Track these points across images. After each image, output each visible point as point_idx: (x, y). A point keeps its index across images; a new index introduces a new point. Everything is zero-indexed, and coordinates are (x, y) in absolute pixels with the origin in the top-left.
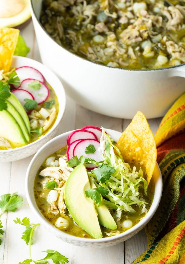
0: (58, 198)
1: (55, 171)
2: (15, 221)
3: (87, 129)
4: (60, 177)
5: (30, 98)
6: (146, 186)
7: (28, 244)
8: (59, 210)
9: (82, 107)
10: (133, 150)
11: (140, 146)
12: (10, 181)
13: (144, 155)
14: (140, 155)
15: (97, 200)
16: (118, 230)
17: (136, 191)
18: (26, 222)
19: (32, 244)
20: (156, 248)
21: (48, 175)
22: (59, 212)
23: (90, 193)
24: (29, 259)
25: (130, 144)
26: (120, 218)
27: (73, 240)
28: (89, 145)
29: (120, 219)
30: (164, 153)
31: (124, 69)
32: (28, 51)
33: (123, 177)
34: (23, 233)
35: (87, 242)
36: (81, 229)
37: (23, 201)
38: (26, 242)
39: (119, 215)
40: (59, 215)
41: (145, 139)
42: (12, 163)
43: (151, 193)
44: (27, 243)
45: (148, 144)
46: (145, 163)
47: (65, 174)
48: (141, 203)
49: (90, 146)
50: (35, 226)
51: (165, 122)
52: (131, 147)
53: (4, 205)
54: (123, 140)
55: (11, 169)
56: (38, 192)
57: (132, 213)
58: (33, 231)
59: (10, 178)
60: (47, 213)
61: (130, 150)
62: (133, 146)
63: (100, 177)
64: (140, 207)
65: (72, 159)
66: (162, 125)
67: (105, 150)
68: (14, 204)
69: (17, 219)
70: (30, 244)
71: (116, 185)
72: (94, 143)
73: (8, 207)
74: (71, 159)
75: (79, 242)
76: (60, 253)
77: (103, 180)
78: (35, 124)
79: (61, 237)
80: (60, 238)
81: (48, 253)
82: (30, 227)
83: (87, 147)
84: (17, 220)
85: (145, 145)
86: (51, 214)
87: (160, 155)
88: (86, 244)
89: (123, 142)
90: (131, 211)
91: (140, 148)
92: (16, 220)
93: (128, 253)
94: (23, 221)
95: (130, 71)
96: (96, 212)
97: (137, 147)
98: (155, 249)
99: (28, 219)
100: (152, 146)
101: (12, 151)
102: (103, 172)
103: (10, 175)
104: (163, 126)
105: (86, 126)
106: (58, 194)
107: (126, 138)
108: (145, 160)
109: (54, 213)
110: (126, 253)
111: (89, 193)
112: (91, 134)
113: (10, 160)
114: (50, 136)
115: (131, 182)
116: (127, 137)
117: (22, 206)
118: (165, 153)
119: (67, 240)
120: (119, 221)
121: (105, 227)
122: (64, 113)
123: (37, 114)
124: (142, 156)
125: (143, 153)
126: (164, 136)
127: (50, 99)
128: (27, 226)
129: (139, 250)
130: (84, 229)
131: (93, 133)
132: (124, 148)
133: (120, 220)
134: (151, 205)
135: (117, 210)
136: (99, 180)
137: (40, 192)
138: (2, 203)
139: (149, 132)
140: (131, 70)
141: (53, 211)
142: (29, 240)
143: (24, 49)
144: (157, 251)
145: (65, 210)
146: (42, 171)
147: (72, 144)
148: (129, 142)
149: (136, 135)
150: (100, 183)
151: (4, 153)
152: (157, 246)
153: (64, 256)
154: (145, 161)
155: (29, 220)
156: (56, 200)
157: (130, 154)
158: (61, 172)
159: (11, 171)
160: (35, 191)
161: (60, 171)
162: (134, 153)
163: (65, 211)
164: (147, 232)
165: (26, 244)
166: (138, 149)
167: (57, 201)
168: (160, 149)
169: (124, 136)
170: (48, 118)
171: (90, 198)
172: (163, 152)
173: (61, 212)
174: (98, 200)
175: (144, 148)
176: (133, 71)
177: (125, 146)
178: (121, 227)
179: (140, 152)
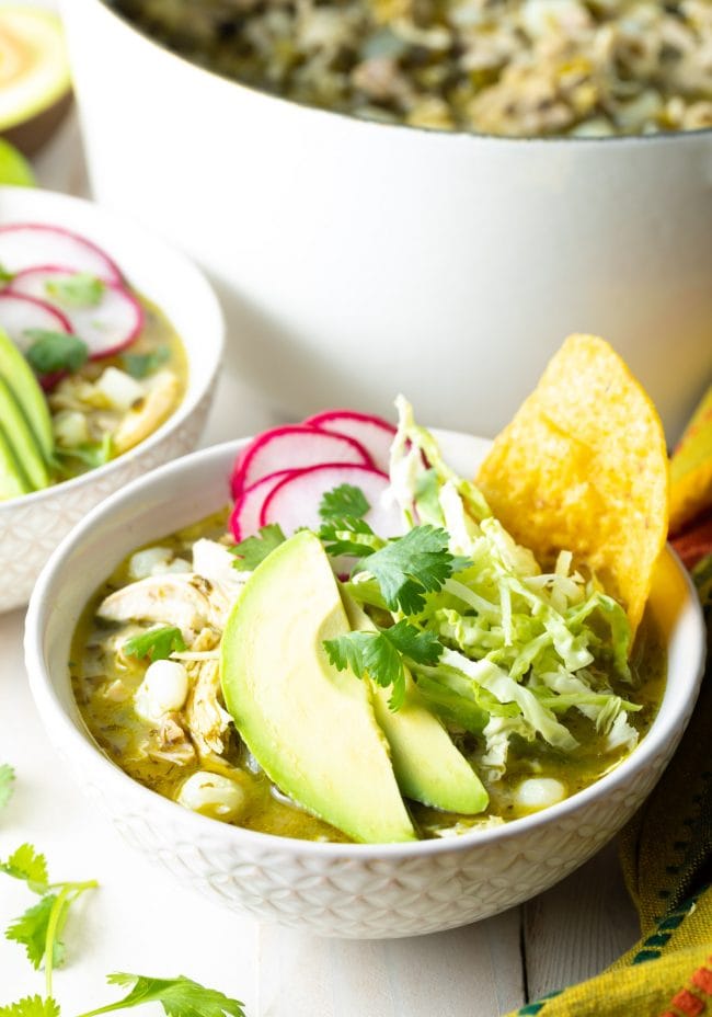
0: (189, 695)
1: (171, 589)
3: (328, 426)
4: (197, 614)
5: (51, 325)
6: (621, 639)
7: (41, 966)
8: (197, 741)
10: (553, 503)
11: (583, 478)
13: (605, 521)
14: (588, 522)
15: (385, 669)
16: (495, 814)
17: (575, 647)
19: (58, 964)
20: (686, 921)
21: (139, 614)
22: (193, 754)
23: (348, 647)
24: (44, 999)
25: (536, 474)
26: (500, 768)
28: (337, 486)
29: (500, 774)
30: (699, 554)
33: (509, 586)
36: (309, 815)
38: (27, 953)
39: (498, 752)
40: (196, 764)
41: (606, 434)
43: (650, 670)
45: (627, 451)
46: (610, 558)
47: (223, 594)
48: (604, 703)
49: (344, 489)
52: (539, 491)
54: (499, 466)
56: (88, 679)
57: (561, 750)
60: (136, 760)
61: (539, 504)
62: (550, 483)
63: (395, 583)
64: (598, 723)
65: (258, 536)
67: (414, 503)
70: (49, 967)
71: (476, 625)
72: (362, 481)
74: (253, 537)
77: (411, 596)
78: (74, 426)
82: (51, 892)
83: (327, 496)
85: (610, 458)
86: (155, 762)
89: (500, 474)
90: (555, 739)
91: (585, 486)
94: (13, 860)
96: (381, 736)
97: (569, 484)
98: (686, 925)
99: (42, 857)
100: (642, 454)
102: (413, 558)
105: (321, 413)
106: (190, 680)
107: (513, 455)
108: (613, 543)
109: (171, 757)
111: (343, 650)
112: (343, 445)
115: (551, 609)
116: (521, 450)
120: (496, 783)
121: (427, 803)
123: (88, 392)
124: (597, 526)
125: (600, 508)
127: (145, 345)
130: (320, 816)
131: (353, 442)
132: (506, 496)
133: (503, 777)
134: (653, 720)
135: (487, 730)
136: (393, 594)
137: (99, 682)
139: (625, 390)
141: (163, 750)
142: (41, 947)
144: (693, 933)
145: (222, 737)
146: (109, 599)
147: (255, 486)
148: (530, 467)
149: (564, 426)
150: (396, 610)
152: (693, 908)
154: (612, 548)
155: (44, 865)
156: (179, 701)
157: (539, 519)
158: (203, 588)
160: (74, 679)
161: (198, 582)
162: (559, 514)
163: (224, 743)
164: (637, 890)
166: (574, 496)
167: (184, 709)
169: (507, 449)
170: (138, 404)
171: (349, 672)
173: (204, 751)
174: (388, 671)
175: (603, 484)
177: (513, 489)
178: (511, 807)
179: (584, 506)
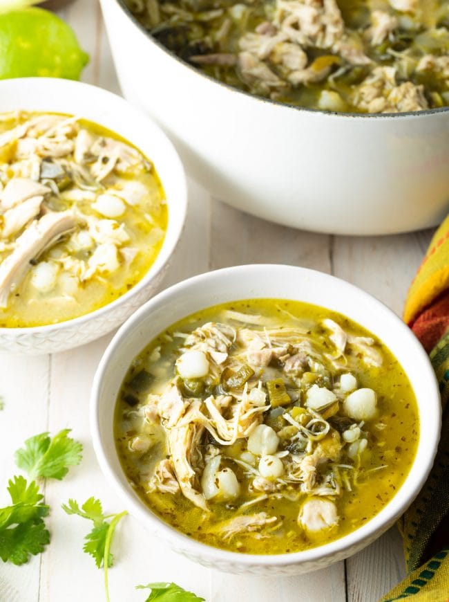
2: (65, 507)
7: (102, 565)
8: (179, 480)
9: (225, 206)
12: (49, 402)
18: (92, 508)
19: (110, 565)
22: (177, 487)
27: (218, 561)
30: (441, 323)
31: (336, 114)
32: (85, 61)
34: (87, 538)
35: (252, 566)
37: (81, 450)
38: (96, 563)
42: (53, 356)
44: (98, 563)
50: (117, 518)
51: (440, 242)
53: (33, 461)
55: (50, 370)
58: (113, 531)
59: (49, 393)
60: (150, 492)
66: (434, 250)
68: (58, 459)
69: (71, 502)
70: (105, 566)
73: (45, 467)
75: (233, 564)
76: (180, 588)
79: (186, 552)
80: (183, 554)
81: (153, 590)
82: (105, 520)
84: (71, 506)
86: (158, 492)
87: (431, 329)
88: (251, 569)
92: (68, 505)
93: (355, 583)
94: (84, 507)
95: (351, 118)
99: (98, 501)
101: (54, 330)
103: (49, 386)
104: (436, 253)
109: (167, 488)
110: (351, 586)
113: (49, 352)
114: (150, 287)
117: (80, 462)
118: (444, 325)
119: (200, 560)
122: (184, 228)
126: (441, 280)
128: (97, 519)
129: (384, 575)
138: (28, 457)
140: (353, 116)
141: (162, 484)
142: (102, 556)
143: (74, 57)
151: (34, 335)
153: (194, 595)
155: (100, 504)
159: (50, 376)
163: (191, 483)
165: (97, 567)
168: (431, 314)
172: (438, 320)
173: (183, 485)
176: (360, 118)
